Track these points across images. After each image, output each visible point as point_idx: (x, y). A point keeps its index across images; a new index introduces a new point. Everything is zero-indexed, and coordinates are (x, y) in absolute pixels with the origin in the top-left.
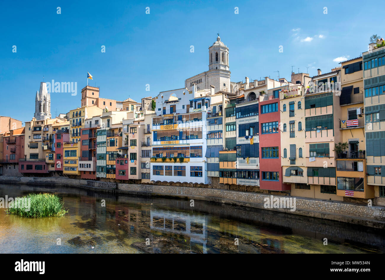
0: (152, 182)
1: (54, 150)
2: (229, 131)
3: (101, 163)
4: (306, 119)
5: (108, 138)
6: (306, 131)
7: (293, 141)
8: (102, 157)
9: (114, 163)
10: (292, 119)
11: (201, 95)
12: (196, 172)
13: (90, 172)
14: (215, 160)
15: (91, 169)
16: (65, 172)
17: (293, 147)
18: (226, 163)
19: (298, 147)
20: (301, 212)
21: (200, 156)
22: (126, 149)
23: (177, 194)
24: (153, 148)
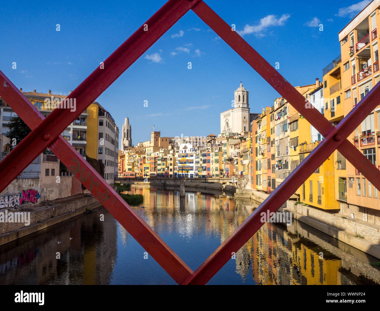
1: (139, 167)
4: (215, 159)
5: (162, 162)
6: (215, 163)
7: (212, 166)
10: (212, 159)
13: (155, 177)
14: (197, 172)
15: (155, 175)
21: (193, 170)
22: (168, 167)
24: (178, 167)
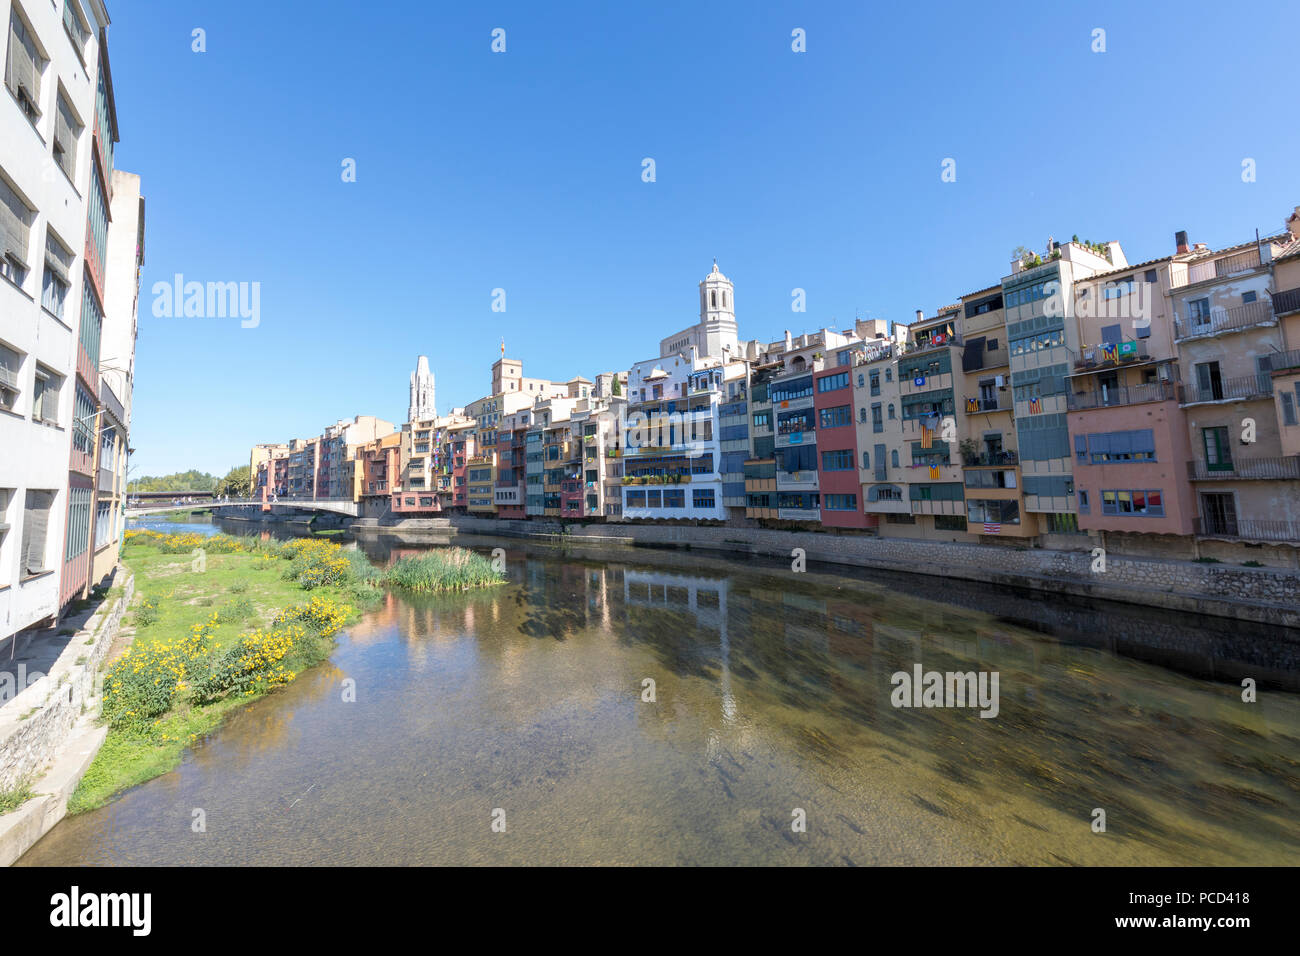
0: (627, 521)
2: (759, 425)
3: (535, 490)
4: (903, 398)
5: (547, 446)
6: (904, 419)
7: (880, 439)
8: (535, 479)
9: (556, 488)
10: (876, 400)
11: (706, 365)
12: (704, 499)
13: (514, 506)
14: (736, 478)
15: (517, 501)
16: (471, 508)
17: (880, 449)
18: (757, 482)
19: (889, 450)
20: (903, 565)
21: (711, 471)
22: (578, 465)
23: (670, 540)
24: (626, 461)
